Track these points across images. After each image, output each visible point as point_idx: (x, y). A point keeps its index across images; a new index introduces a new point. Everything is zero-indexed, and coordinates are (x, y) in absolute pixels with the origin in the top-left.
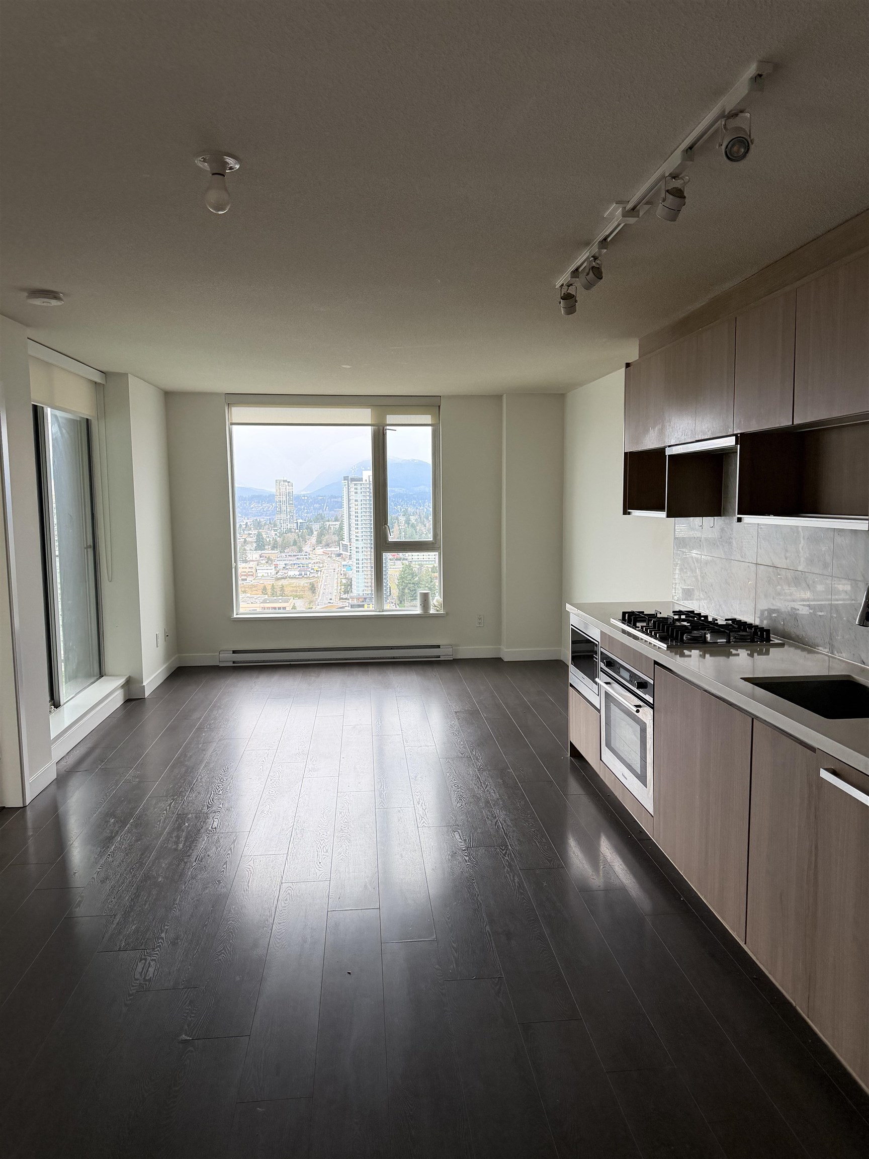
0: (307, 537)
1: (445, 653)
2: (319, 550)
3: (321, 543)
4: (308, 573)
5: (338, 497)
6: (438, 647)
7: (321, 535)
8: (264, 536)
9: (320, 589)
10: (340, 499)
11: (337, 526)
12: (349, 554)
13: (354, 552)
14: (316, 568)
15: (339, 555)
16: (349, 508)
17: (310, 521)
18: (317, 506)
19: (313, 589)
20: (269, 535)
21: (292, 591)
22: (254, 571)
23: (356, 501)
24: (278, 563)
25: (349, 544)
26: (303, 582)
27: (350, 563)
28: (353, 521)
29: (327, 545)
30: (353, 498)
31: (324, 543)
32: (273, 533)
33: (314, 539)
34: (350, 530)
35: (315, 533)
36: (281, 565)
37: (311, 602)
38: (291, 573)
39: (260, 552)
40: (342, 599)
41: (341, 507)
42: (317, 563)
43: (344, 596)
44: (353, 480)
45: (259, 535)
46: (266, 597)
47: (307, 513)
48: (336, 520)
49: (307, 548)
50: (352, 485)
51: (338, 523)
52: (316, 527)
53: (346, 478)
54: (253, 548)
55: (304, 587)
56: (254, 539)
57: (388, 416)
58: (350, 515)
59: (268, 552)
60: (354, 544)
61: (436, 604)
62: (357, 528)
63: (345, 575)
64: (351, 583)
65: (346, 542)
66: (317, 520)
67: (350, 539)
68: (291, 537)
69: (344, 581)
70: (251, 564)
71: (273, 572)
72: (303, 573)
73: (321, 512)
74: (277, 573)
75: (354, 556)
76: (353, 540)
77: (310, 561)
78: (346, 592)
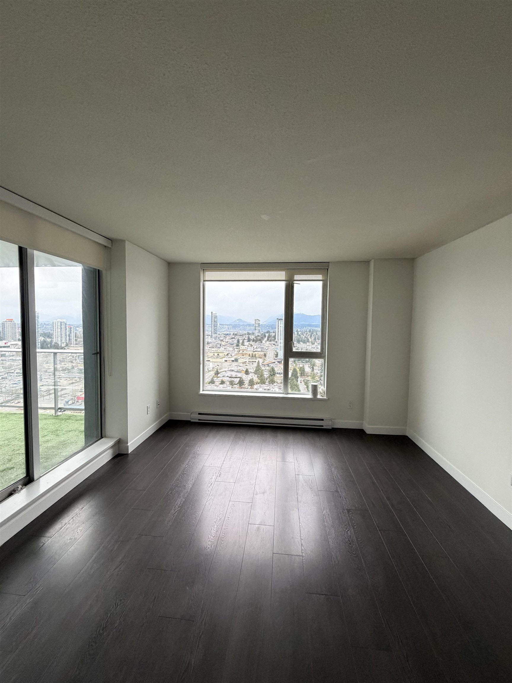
0: (264, 338)
1: (327, 425)
2: (268, 343)
3: (268, 340)
4: (264, 350)
5: (275, 325)
6: (322, 420)
7: (268, 337)
8: (250, 337)
9: (267, 356)
10: (275, 326)
11: (274, 335)
12: (277, 344)
13: (279, 344)
14: (266, 349)
15: (274, 344)
16: (278, 329)
17: (265, 333)
18: (268, 328)
19: (265, 355)
20: (252, 337)
21: (258, 356)
22: (246, 348)
23: (281, 326)
24: (254, 346)
25: (277, 341)
26: (262, 353)
27: (278, 347)
28: (279, 333)
29: (270, 341)
30: (280, 325)
31: (269, 340)
32: (253, 336)
33: (266, 339)
34: (278, 336)
35: (267, 337)
36: (255, 347)
37: (264, 360)
38: (258, 350)
39: (249, 343)
40: (275, 359)
41: (276, 328)
42: (267, 347)
43: (276, 358)
44: (280, 319)
45: (248, 337)
46: (250, 357)
47: (264, 330)
48: (274, 332)
49: (264, 342)
50: (280, 321)
51: (274, 334)
52: (267, 335)
53: (277, 319)
54: (247, 341)
55: (262, 355)
56: (247, 338)
57: (295, 276)
58: (278, 331)
59: (251, 343)
60: (279, 341)
61: (321, 391)
62: (280, 336)
63: (276, 351)
64: (278, 354)
65: (277, 340)
66: (267, 333)
67: (278, 339)
68: (259, 338)
69: (276, 353)
70: (246, 346)
71: (253, 349)
72: (262, 350)
73: (269, 330)
74: (254, 350)
75: (279, 345)
76: (279, 340)
77: (264, 346)
78: (276, 357)
